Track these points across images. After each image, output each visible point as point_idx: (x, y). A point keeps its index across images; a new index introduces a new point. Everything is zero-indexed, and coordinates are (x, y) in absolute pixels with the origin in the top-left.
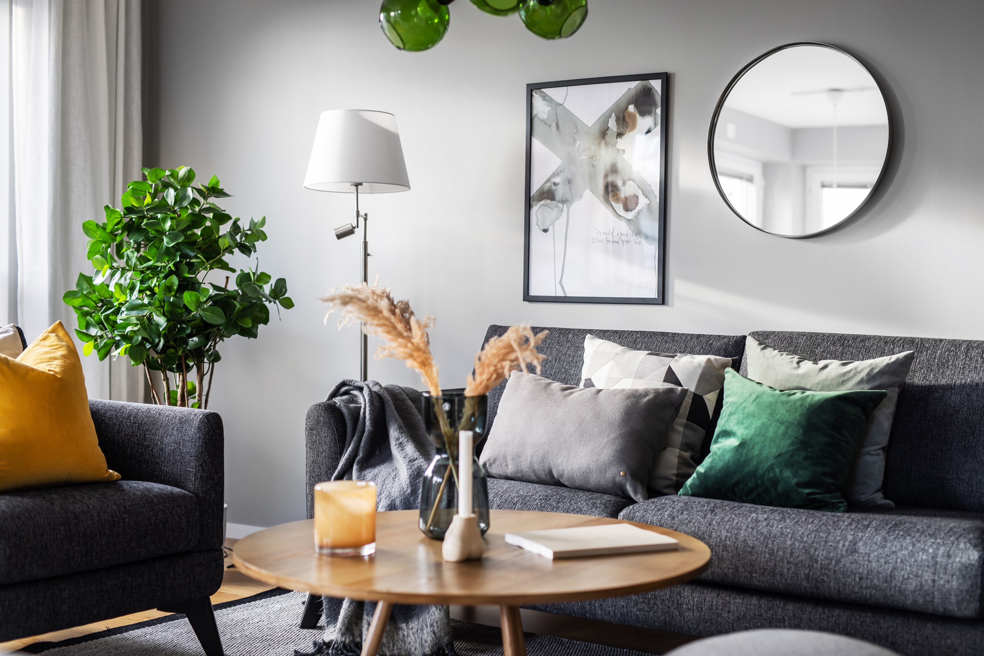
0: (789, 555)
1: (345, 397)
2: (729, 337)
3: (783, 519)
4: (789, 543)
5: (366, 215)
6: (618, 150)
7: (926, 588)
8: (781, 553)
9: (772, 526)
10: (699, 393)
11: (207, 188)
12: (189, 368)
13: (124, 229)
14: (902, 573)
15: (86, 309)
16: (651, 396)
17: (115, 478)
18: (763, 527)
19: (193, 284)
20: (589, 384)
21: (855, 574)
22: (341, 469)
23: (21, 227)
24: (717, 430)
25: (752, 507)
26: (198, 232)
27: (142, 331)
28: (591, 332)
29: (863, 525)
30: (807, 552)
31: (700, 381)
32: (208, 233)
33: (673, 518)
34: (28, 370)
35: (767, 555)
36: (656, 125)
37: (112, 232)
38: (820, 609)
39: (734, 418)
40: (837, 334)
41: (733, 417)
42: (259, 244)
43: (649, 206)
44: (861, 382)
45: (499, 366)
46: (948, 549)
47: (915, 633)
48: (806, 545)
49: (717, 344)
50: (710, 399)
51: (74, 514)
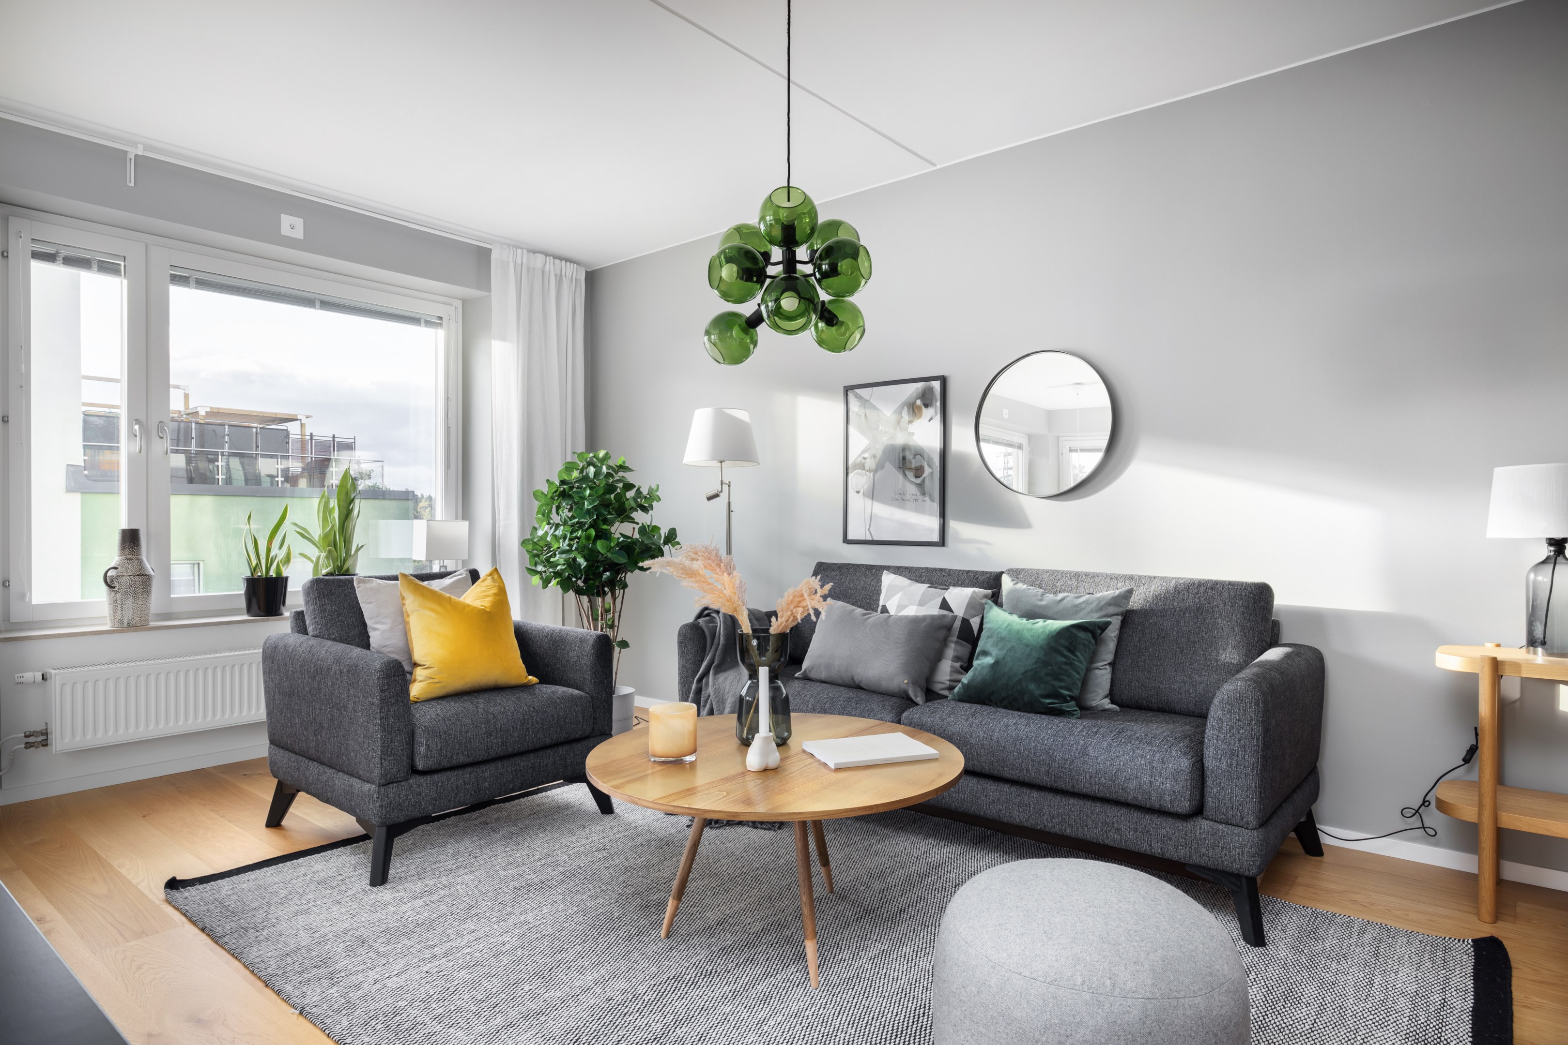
0: (1033, 755)
1: (707, 618)
2: (991, 573)
3: (1028, 724)
4: (1033, 744)
5: (729, 482)
6: (910, 433)
7: (1145, 787)
8: (1026, 752)
9: (1019, 730)
10: (967, 617)
11: (617, 466)
12: (605, 594)
13: (559, 496)
14: (1124, 774)
15: (535, 552)
16: (928, 621)
17: (534, 683)
18: (1013, 732)
19: (606, 534)
20: (885, 610)
21: (1086, 773)
22: (702, 673)
23: (498, 493)
24: (978, 649)
25: (1005, 712)
26: (612, 496)
27: (568, 569)
28: (888, 568)
29: (1092, 732)
30: (1047, 753)
31: (966, 608)
32: (619, 497)
33: (943, 720)
34: (465, 606)
35: (1016, 754)
36: (936, 414)
37: (551, 498)
38: (1058, 798)
39: (991, 641)
40: (1073, 572)
41: (990, 639)
42: (655, 504)
43: (932, 474)
44: (1091, 612)
45: (794, 611)
46: (1162, 756)
47: (1136, 822)
48: (1046, 747)
49: (981, 578)
50: (975, 622)
51: (493, 715)
